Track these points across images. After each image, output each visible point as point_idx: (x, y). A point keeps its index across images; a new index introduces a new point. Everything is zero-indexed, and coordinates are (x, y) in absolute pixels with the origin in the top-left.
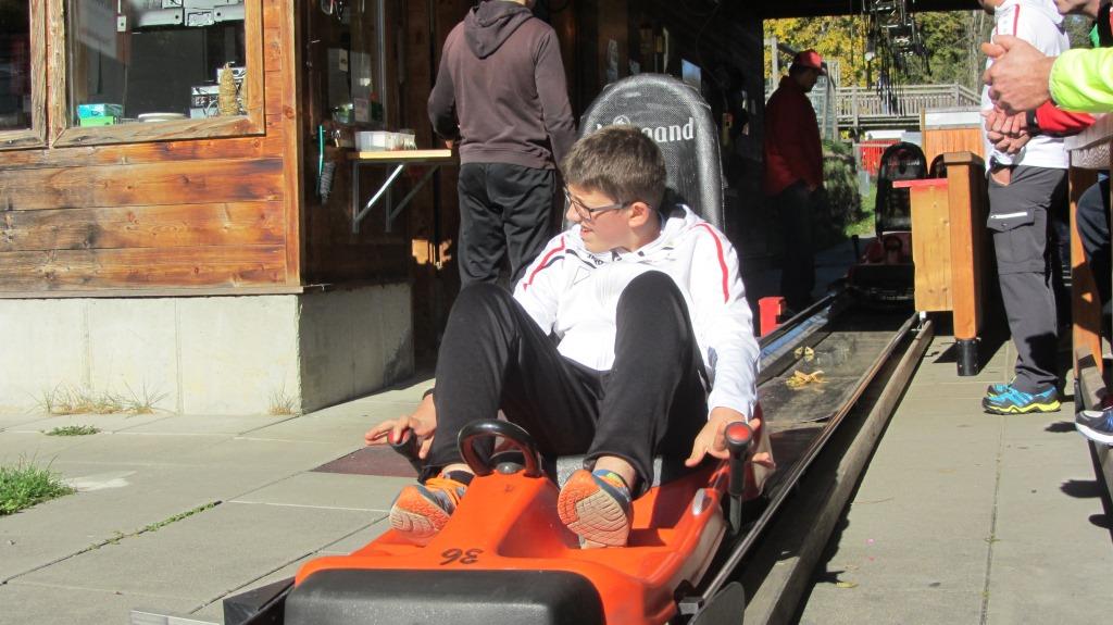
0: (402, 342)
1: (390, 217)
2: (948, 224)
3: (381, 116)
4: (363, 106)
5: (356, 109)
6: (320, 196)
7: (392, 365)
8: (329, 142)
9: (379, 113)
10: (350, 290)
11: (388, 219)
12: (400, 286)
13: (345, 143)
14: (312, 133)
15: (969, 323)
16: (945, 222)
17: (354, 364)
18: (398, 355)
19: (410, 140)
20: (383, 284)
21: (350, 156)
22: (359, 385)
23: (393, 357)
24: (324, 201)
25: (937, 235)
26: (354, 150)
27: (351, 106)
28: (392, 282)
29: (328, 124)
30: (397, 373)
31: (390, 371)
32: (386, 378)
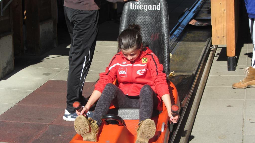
2: (225, 11)
7: (5, 68)
11: (2, 10)
12: (8, 36)
15: (233, 51)
16: (224, 10)
23: (5, 65)
25: (221, 15)
28: (4, 36)
30: (7, 71)
31: (4, 71)
32: (3, 74)
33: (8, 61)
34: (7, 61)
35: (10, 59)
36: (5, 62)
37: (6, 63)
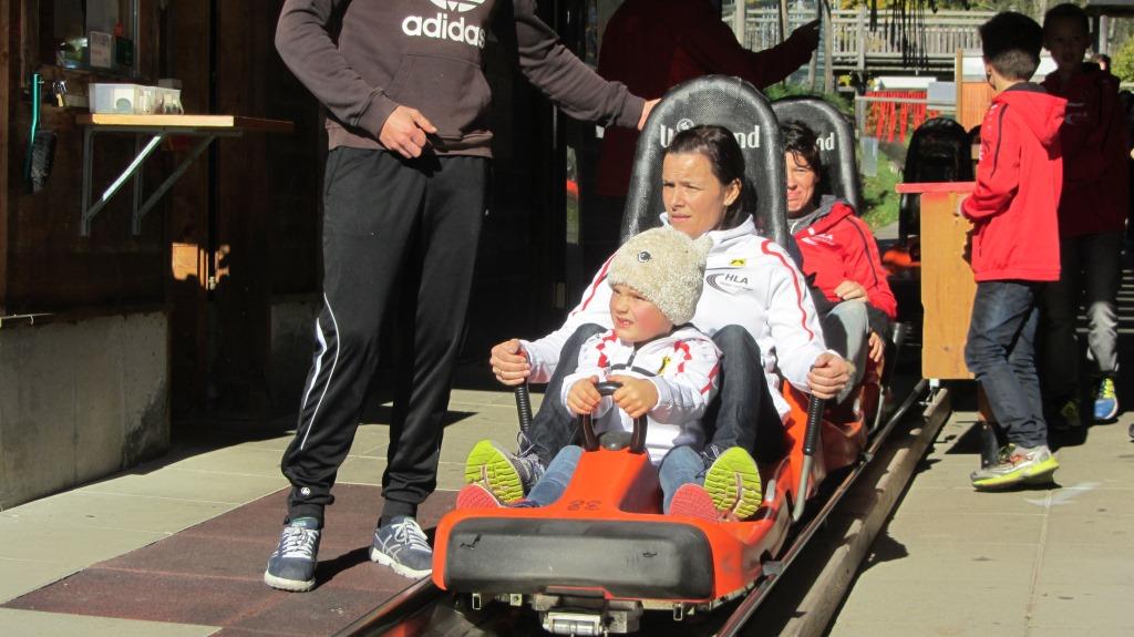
0: (152, 402)
1: (139, 211)
3: (131, 59)
4: (103, 44)
5: (93, 47)
6: (30, 180)
7: (135, 436)
8: (49, 98)
9: (128, 54)
10: (75, 323)
11: (136, 214)
12: (152, 315)
13: (74, 101)
14: (23, 85)
17: (76, 436)
18: (144, 420)
19: (172, 97)
20: (125, 313)
21: (80, 120)
22: (83, 467)
23: (137, 423)
24: (37, 188)
26: (86, 111)
27: (85, 41)
28: (138, 311)
29: (47, 71)
30: (142, 448)
31: (132, 445)
32: (125, 455)
33: (147, 412)
34: (143, 410)
35: (156, 402)
36: (139, 412)
37: (139, 417)
